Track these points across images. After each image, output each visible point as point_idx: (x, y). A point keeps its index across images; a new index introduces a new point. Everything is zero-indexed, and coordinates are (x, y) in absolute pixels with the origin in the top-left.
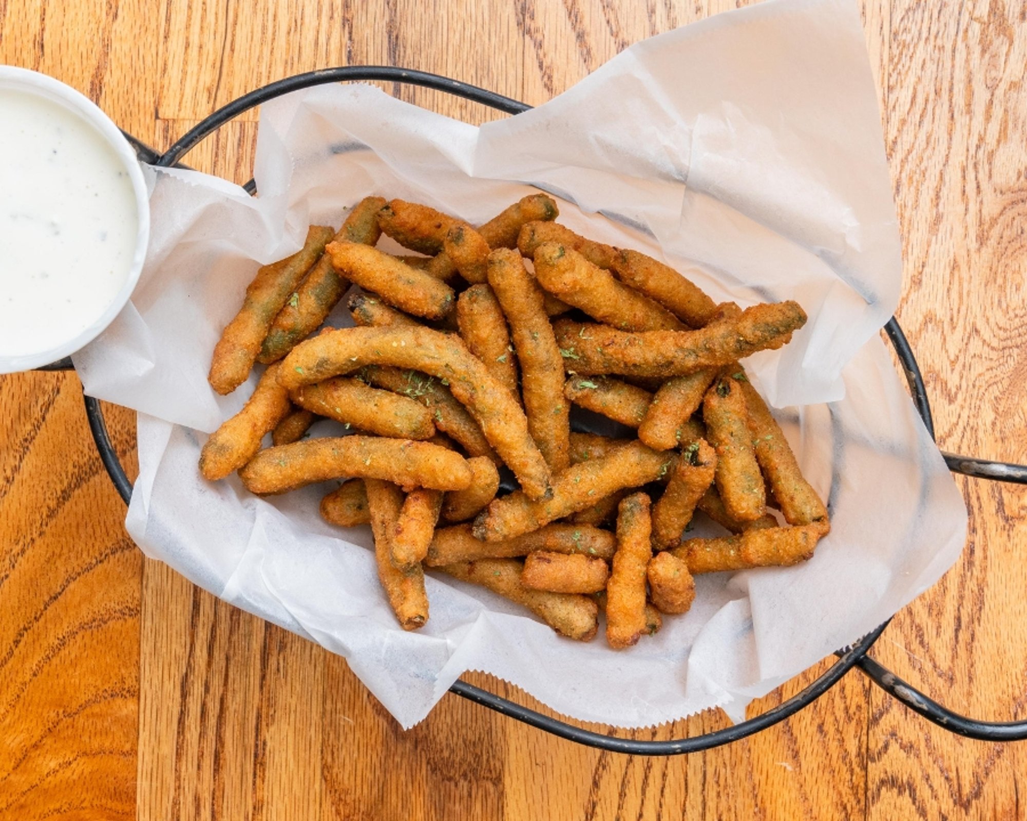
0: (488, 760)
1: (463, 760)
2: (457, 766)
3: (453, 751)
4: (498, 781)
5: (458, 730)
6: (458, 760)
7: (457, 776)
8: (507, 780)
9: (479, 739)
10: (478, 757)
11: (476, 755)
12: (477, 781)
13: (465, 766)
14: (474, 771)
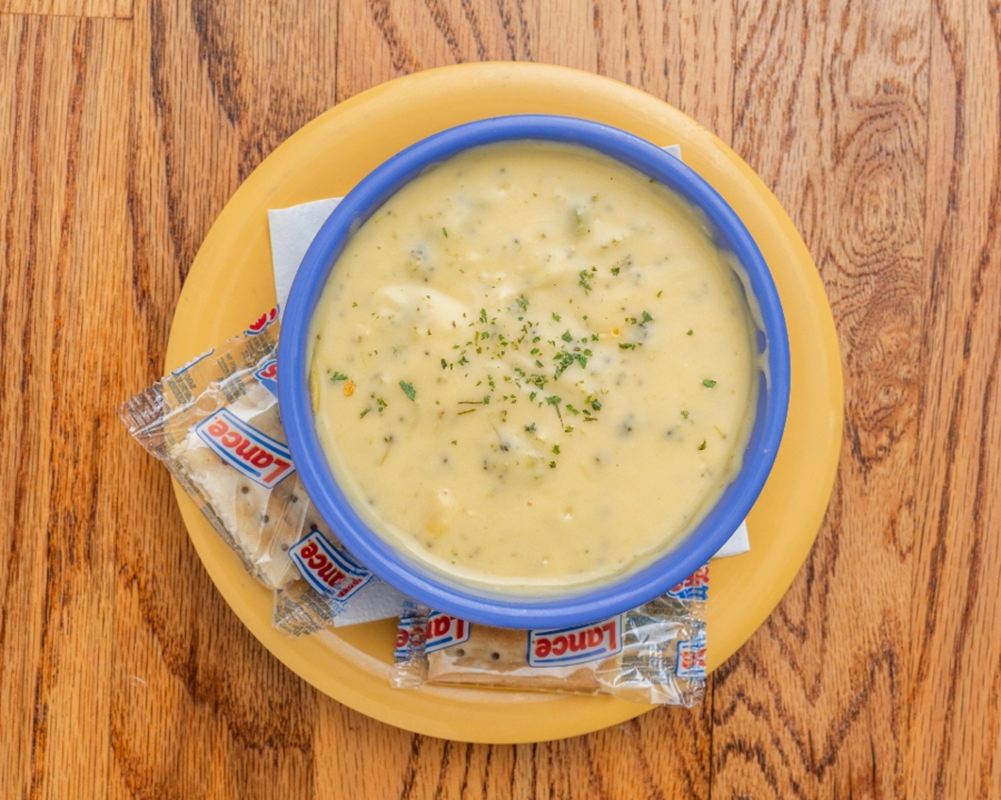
0: (296, 725)
1: (269, 724)
2: (262, 731)
3: (257, 715)
4: (307, 748)
5: (263, 690)
6: (262, 724)
7: (262, 742)
8: (317, 747)
9: (287, 701)
10: (285, 721)
11: (283, 719)
12: (284, 747)
13: (270, 732)
14: (281, 736)
